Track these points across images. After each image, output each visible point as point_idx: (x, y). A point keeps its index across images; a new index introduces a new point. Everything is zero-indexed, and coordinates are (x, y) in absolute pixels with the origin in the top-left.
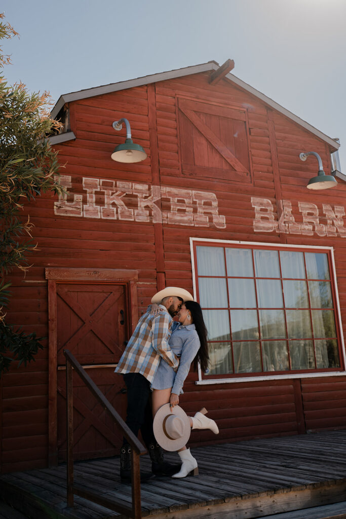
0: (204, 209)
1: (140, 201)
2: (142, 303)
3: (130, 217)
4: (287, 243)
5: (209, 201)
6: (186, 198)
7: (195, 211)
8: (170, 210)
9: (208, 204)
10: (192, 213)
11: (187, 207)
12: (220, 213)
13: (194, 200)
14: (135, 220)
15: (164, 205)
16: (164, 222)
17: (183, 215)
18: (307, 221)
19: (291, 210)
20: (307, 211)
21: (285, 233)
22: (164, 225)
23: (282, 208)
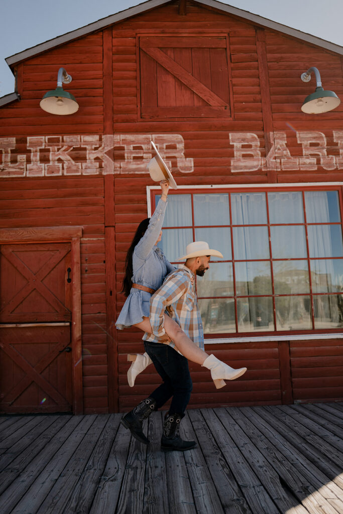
0: (165, 153)
1: (89, 153)
2: (86, 260)
3: (77, 171)
4: (278, 182)
5: (173, 144)
6: (144, 143)
8: (125, 159)
9: (172, 147)
11: (144, 153)
12: (187, 155)
14: (82, 173)
15: (117, 155)
16: (116, 173)
17: (139, 163)
18: (309, 153)
19: (286, 142)
20: (309, 142)
21: (276, 170)
22: (116, 176)
23: (272, 142)
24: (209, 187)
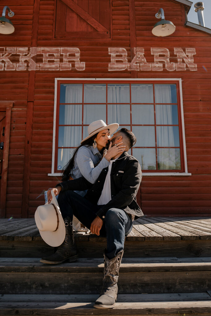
0: (68, 59)
1: (21, 58)
2: (14, 122)
3: (13, 68)
4: (137, 78)
5: (73, 53)
6: (55, 53)
7: (61, 61)
8: (43, 62)
9: (73, 55)
10: (59, 63)
11: (55, 58)
12: (81, 60)
13: (61, 54)
14: (16, 70)
15: (38, 59)
16: (37, 70)
17: (51, 64)
18: (158, 61)
19: (144, 54)
20: (159, 54)
21: (136, 70)
22: (37, 72)
23: (135, 53)
24: (94, 79)
